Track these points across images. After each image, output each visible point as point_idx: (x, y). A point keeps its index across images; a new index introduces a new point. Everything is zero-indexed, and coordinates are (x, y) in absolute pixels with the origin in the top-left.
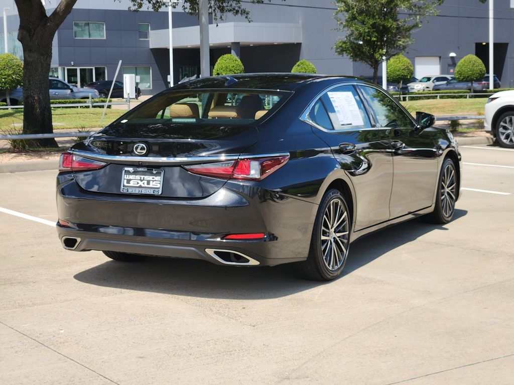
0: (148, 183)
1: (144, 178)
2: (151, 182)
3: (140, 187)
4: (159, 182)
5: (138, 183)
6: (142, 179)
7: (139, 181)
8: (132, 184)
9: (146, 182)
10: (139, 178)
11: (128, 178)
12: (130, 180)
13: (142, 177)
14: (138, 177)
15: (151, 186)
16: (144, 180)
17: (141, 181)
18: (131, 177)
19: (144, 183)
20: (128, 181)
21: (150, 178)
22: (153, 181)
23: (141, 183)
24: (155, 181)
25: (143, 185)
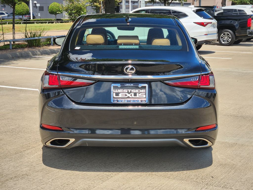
0: (135, 94)
1: (131, 91)
2: (138, 94)
3: (129, 97)
4: (145, 94)
5: (126, 95)
6: (129, 92)
7: (127, 94)
8: (120, 95)
9: (133, 94)
10: (127, 91)
11: (116, 91)
12: (119, 93)
13: (129, 90)
14: (125, 91)
15: (138, 96)
16: (131, 92)
17: (129, 93)
18: (119, 91)
19: (131, 95)
20: (117, 94)
21: (137, 91)
22: (139, 93)
23: (129, 95)
24: (141, 93)
25: (131, 97)
